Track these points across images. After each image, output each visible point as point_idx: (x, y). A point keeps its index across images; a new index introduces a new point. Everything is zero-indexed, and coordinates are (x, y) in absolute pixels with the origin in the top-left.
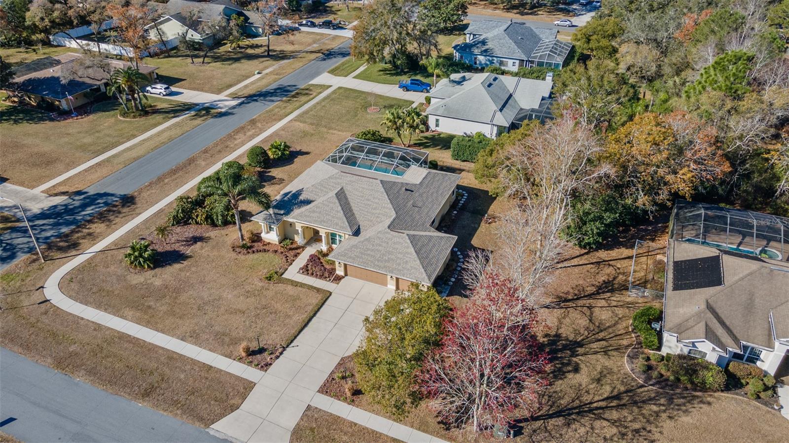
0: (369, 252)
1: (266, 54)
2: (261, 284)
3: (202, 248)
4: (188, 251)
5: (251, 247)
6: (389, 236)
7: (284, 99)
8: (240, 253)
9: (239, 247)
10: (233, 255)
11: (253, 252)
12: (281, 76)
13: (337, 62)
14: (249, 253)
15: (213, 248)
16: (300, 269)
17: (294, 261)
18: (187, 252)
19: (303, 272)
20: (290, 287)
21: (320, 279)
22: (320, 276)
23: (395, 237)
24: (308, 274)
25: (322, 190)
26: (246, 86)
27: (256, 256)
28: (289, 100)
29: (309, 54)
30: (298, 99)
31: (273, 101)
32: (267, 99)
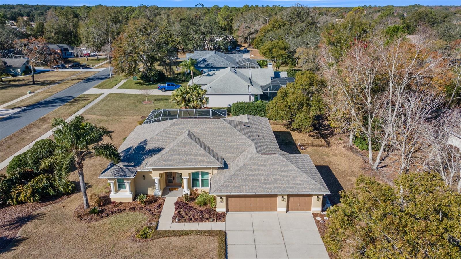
1: (32, 83)
2: (137, 245)
3: (37, 227)
4: (19, 234)
5: (101, 212)
6: (263, 159)
7: (66, 104)
8: (90, 220)
9: (86, 214)
10: (84, 225)
11: (108, 215)
12: (54, 93)
13: (98, 83)
14: (102, 217)
15: (52, 223)
16: (173, 218)
17: (160, 212)
18: (17, 236)
19: (179, 220)
20: (174, 239)
21: (202, 221)
22: (201, 218)
23: (269, 159)
24: (186, 220)
26: (22, 101)
27: (113, 218)
28: (71, 104)
29: (71, 81)
30: (78, 103)
31: (56, 106)
32: (49, 105)
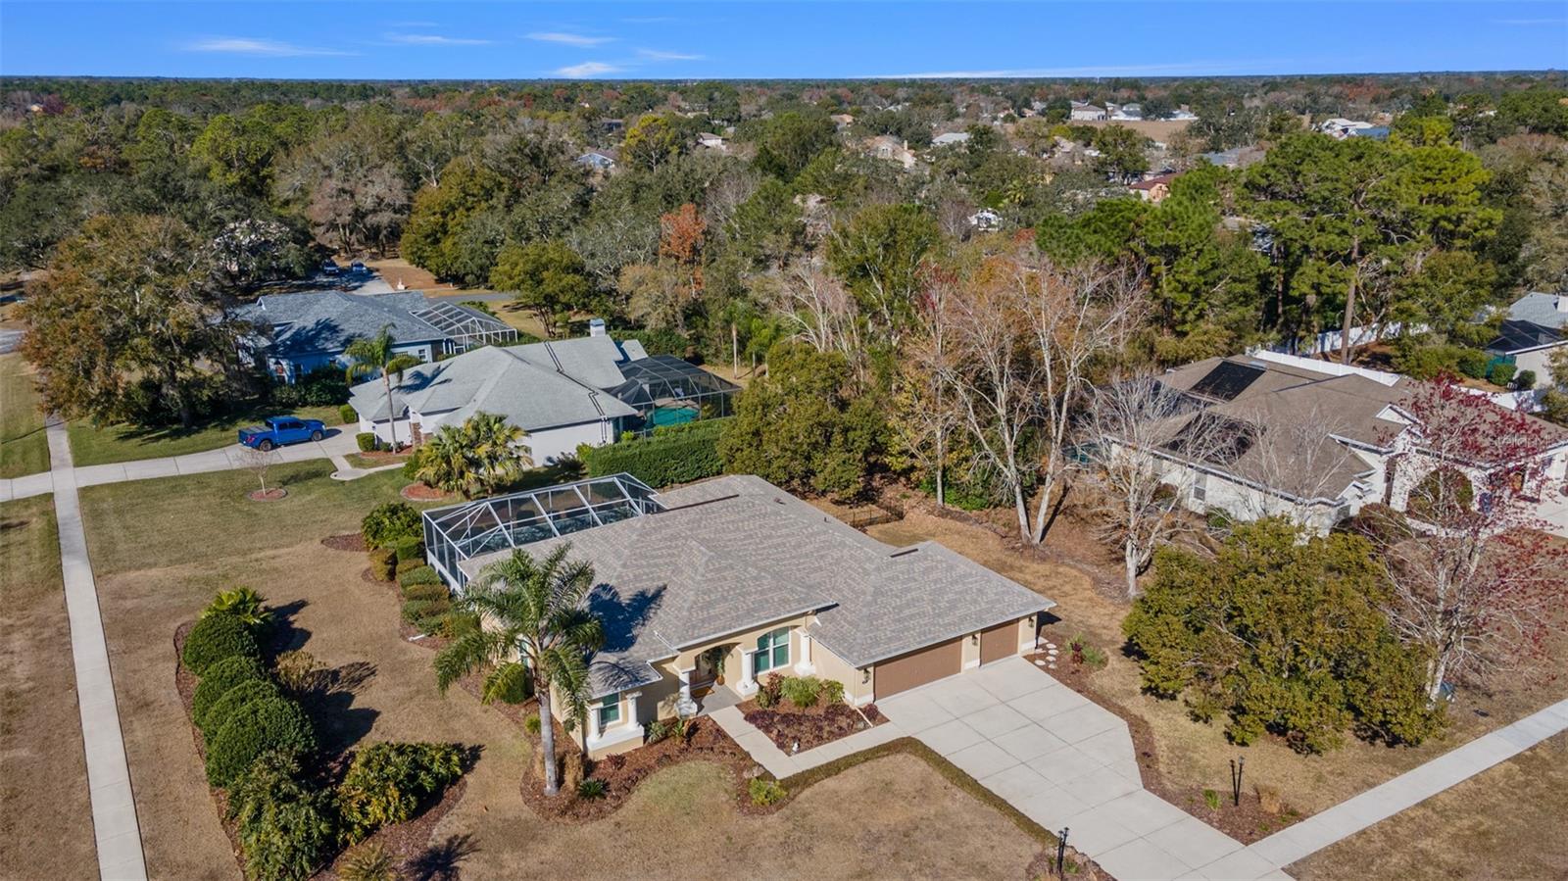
0: (907, 612)
2: (774, 819)
5: (604, 785)
6: (903, 567)
8: (600, 810)
9: (576, 803)
10: (597, 823)
11: (626, 789)
14: (618, 797)
16: (781, 747)
17: (738, 745)
19: (798, 747)
22: (838, 729)
24: (812, 742)
25: (656, 565)
27: (645, 792)
